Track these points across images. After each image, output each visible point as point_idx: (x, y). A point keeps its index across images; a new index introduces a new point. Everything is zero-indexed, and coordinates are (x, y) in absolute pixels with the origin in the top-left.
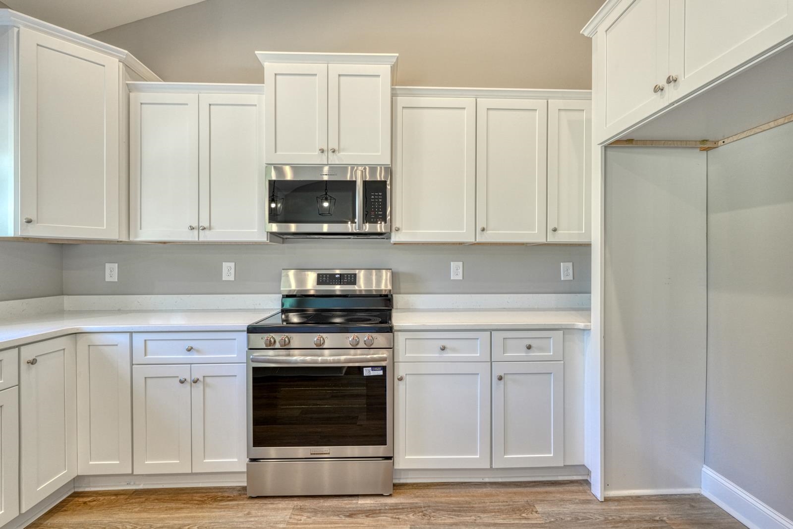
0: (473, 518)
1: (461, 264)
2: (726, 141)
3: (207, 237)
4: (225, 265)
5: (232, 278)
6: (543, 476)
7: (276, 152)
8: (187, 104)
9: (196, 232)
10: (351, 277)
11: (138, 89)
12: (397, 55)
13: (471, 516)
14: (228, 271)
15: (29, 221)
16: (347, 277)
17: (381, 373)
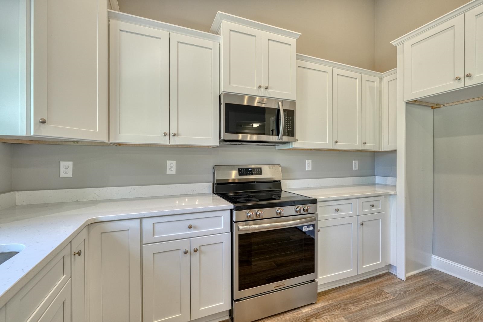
0: (365, 304)
1: (311, 161)
2: (445, 105)
3: (175, 141)
4: (169, 163)
5: (174, 172)
6: (372, 274)
7: (230, 84)
8: (160, 38)
9: (167, 137)
10: (258, 170)
11: (117, 17)
12: (301, 34)
13: (364, 303)
14: (171, 166)
15: (44, 122)
16: (256, 170)
17: (312, 228)
